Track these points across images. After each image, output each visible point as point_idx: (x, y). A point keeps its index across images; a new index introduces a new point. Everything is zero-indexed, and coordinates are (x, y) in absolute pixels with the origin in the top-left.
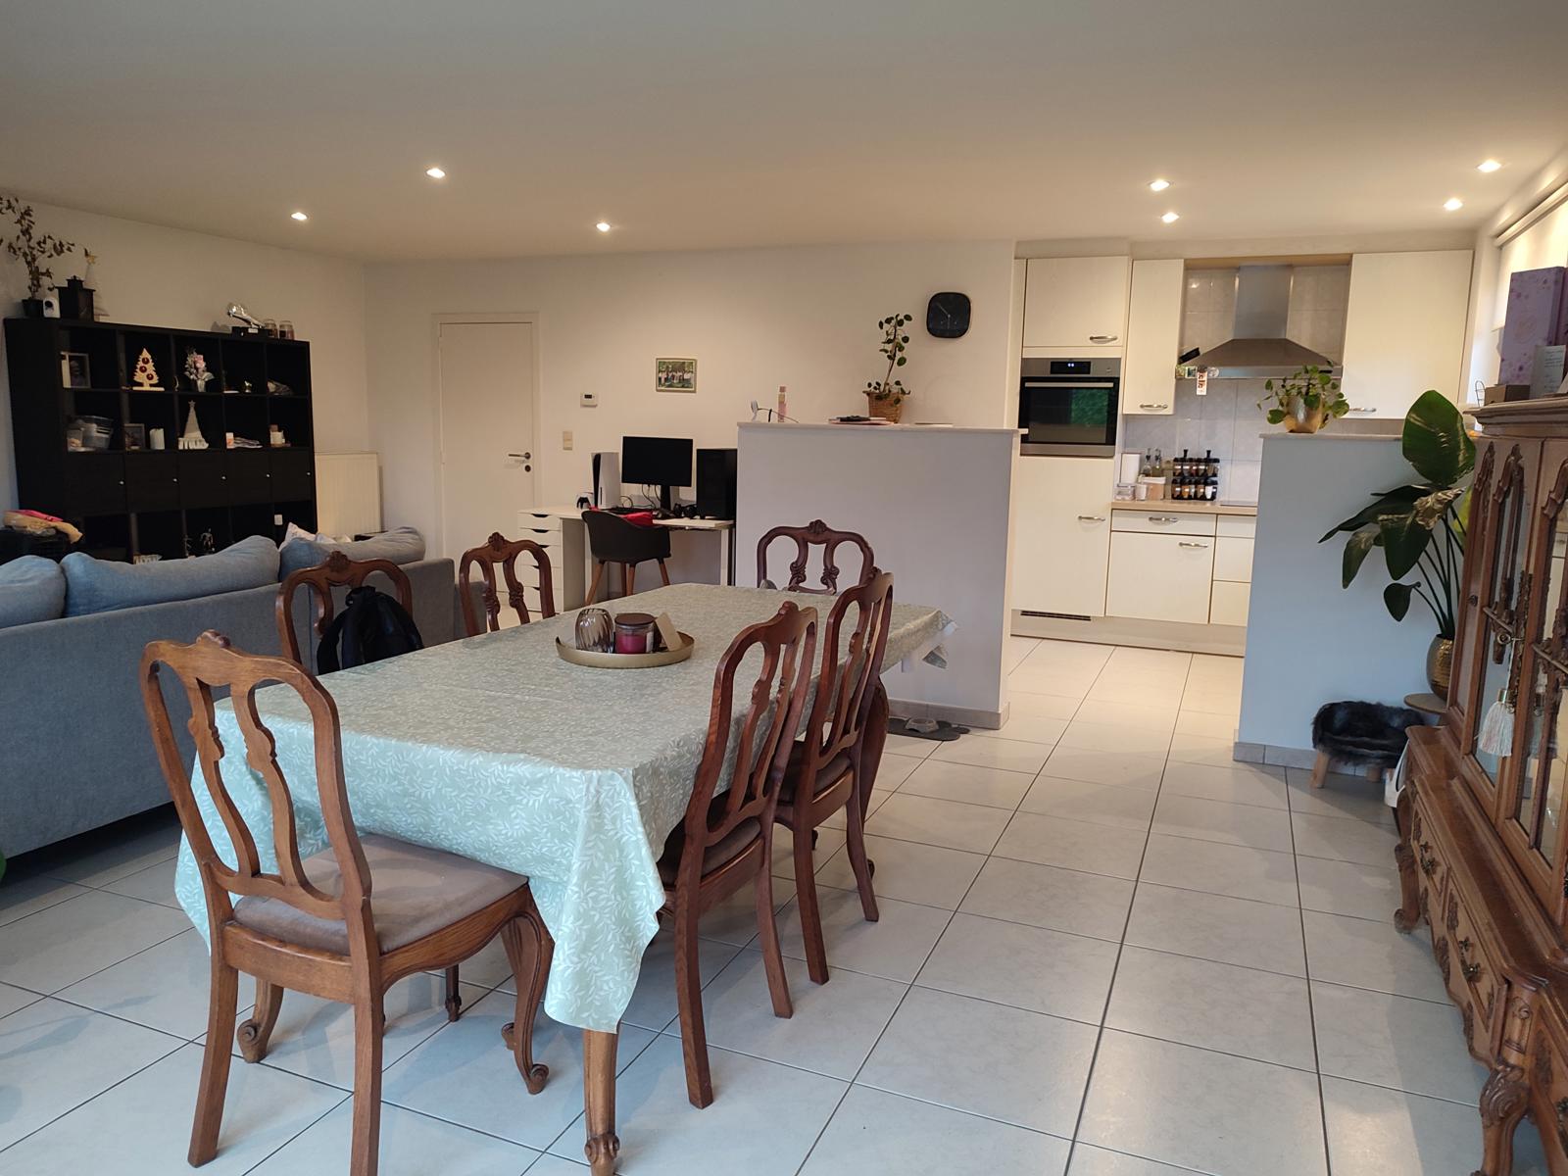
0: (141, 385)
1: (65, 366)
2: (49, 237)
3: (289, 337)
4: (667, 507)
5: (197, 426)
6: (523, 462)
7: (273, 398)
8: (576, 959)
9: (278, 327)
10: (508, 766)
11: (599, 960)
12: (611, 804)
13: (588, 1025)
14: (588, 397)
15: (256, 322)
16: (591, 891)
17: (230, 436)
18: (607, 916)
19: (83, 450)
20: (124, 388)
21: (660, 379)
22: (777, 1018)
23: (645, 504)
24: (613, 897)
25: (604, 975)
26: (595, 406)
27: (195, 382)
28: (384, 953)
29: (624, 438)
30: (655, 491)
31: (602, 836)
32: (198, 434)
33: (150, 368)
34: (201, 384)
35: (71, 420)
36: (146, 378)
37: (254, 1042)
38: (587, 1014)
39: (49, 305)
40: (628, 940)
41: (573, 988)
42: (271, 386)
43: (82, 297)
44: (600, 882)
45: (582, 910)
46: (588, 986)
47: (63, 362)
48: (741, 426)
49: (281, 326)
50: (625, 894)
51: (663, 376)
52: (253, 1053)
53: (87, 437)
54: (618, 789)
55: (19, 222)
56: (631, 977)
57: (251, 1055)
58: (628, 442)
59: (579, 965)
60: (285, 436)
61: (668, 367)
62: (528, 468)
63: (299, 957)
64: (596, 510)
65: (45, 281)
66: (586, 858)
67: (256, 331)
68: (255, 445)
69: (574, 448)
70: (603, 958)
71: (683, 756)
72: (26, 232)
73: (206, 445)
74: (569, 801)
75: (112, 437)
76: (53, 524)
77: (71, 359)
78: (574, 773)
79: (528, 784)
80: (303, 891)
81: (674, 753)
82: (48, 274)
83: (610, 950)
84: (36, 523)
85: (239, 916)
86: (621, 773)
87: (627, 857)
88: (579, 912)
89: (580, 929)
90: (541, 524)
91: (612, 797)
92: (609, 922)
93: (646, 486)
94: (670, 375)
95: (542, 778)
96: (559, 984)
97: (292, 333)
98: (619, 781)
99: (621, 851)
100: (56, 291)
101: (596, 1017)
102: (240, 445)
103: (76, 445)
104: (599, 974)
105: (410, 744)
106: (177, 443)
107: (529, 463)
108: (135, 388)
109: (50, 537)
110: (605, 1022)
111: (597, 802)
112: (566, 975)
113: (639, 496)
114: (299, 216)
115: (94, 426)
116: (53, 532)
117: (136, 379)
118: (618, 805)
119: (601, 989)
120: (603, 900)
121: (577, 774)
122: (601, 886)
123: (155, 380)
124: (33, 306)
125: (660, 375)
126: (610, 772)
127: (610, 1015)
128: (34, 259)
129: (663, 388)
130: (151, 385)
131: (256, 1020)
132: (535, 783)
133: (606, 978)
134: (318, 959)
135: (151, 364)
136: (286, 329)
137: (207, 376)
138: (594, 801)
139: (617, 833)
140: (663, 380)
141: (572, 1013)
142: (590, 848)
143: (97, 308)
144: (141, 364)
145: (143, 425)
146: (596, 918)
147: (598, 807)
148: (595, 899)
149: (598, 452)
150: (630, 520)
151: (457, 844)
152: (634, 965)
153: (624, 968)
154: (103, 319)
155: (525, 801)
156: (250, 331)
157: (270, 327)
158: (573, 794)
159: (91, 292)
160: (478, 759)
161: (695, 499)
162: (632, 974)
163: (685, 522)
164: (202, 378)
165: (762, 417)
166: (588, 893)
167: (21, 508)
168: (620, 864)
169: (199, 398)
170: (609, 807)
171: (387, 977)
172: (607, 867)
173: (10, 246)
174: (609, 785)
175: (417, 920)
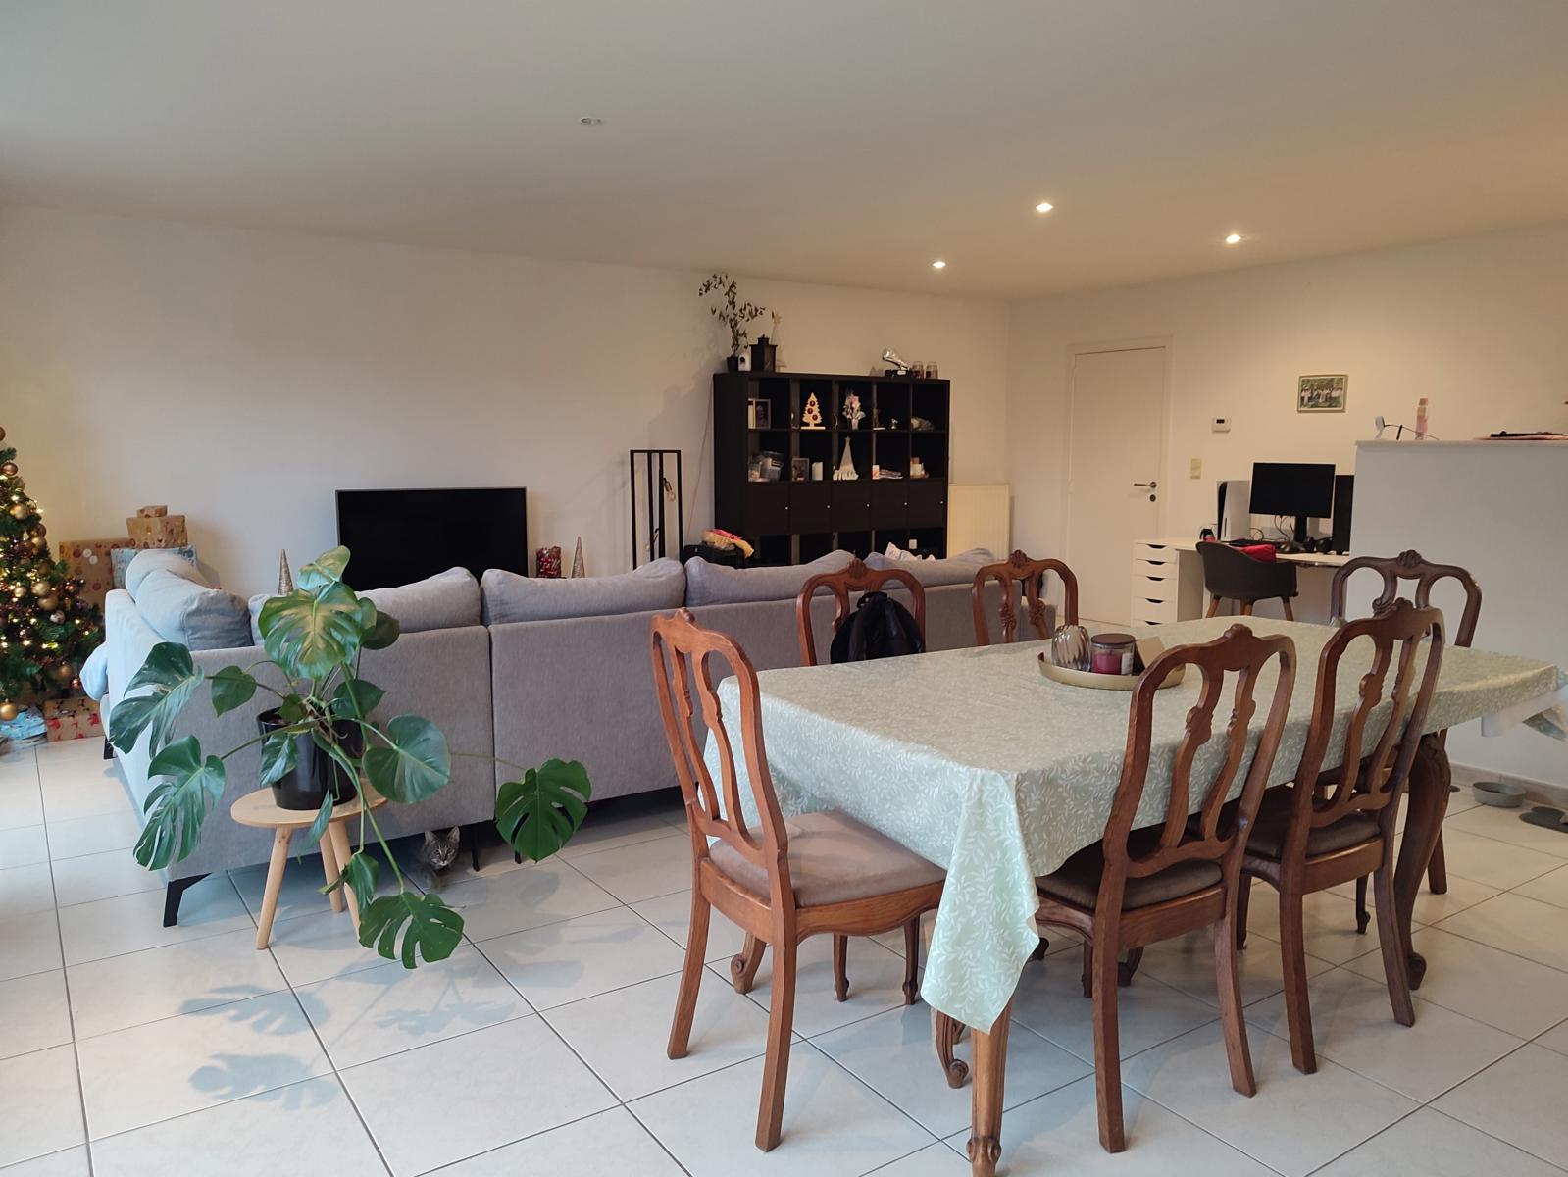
0: (807, 424)
1: (752, 410)
2: (749, 305)
3: (933, 376)
4: (1303, 540)
5: (850, 459)
6: (1149, 491)
7: (917, 434)
8: (949, 949)
9: (925, 368)
10: (912, 754)
11: (974, 956)
12: (994, 804)
13: (960, 1016)
14: (1220, 421)
15: (905, 365)
16: (968, 886)
17: (876, 468)
18: (985, 914)
19: (760, 480)
20: (794, 427)
21: (1303, 398)
22: (1236, 1093)
23: (1276, 537)
24: (992, 897)
25: (980, 973)
26: (1228, 431)
27: (850, 420)
28: (801, 907)
29: (1255, 465)
30: (1288, 523)
31: (983, 834)
32: (850, 467)
33: (816, 409)
34: (855, 423)
35: (755, 456)
36: (812, 419)
37: (741, 975)
38: (961, 1006)
39: (743, 360)
40: (1008, 945)
41: (946, 977)
42: (915, 422)
43: (767, 352)
44: (979, 879)
45: (958, 902)
46: (961, 980)
47: (750, 407)
48: (1361, 445)
49: (928, 367)
50: (1005, 897)
51: (1307, 395)
52: (741, 983)
53: (763, 470)
54: (1001, 791)
55: (727, 294)
56: (1008, 983)
57: (740, 985)
58: (1260, 470)
59: (953, 956)
60: (925, 468)
61: (1312, 386)
62: (1153, 498)
63: (740, 896)
64: (1219, 542)
65: (743, 341)
66: (966, 853)
67: (904, 373)
68: (897, 476)
69: (1202, 477)
70: (978, 956)
71: (1089, 773)
72: (732, 302)
73: (856, 477)
74: (957, 796)
75: (782, 469)
76: (733, 541)
77: (757, 404)
78: (961, 769)
79: (926, 774)
80: (741, 837)
81: (1077, 768)
82: (745, 335)
83: (987, 949)
84: (722, 540)
85: (712, 854)
86: (1004, 775)
87: (1010, 860)
88: (955, 904)
89: (956, 921)
90: (1157, 555)
91: (995, 797)
92: (986, 921)
93: (1278, 517)
94: (1316, 393)
95: (936, 771)
96: (933, 969)
97: (937, 372)
98: (1001, 782)
99: (1004, 855)
100: (750, 348)
101: (969, 1012)
102: (885, 476)
103: (755, 476)
104: (974, 970)
105: (844, 725)
106: (833, 473)
107: (1155, 492)
108: (803, 428)
109: (731, 551)
110: (979, 1019)
111: (980, 799)
112: (939, 962)
113: (1271, 529)
114: (939, 265)
115: (770, 460)
116: (732, 548)
117: (805, 420)
118: (1001, 806)
119: (977, 985)
120: (981, 897)
121: (963, 769)
122: (981, 883)
123: (819, 420)
124: (733, 362)
125: (1303, 394)
126: (993, 773)
127: (985, 1014)
128: (736, 324)
129: (1306, 409)
130: (816, 425)
131: (745, 957)
132: (932, 774)
133: (982, 976)
134: (752, 900)
135: (816, 406)
136: (931, 370)
137: (860, 415)
138: (977, 798)
139: (999, 834)
140: (1306, 400)
141: (944, 999)
142: (969, 843)
143: (779, 361)
144: (808, 406)
145: (808, 459)
146: (973, 914)
147: (980, 804)
148: (973, 895)
149: (1223, 480)
150: (1248, 553)
151: (884, 825)
152: (1013, 971)
153: (1001, 971)
154: (782, 370)
155: (926, 791)
156: (899, 373)
157: (917, 368)
158: (961, 790)
159: (774, 347)
160: (890, 745)
161: (1331, 531)
162: (1010, 980)
163: (1317, 558)
164: (856, 417)
165: (1390, 434)
166: (965, 887)
167: (716, 527)
168: (1001, 865)
169: (853, 434)
170: (992, 807)
171: (801, 929)
172: (987, 867)
173: (721, 315)
174: (991, 784)
175: (833, 885)
